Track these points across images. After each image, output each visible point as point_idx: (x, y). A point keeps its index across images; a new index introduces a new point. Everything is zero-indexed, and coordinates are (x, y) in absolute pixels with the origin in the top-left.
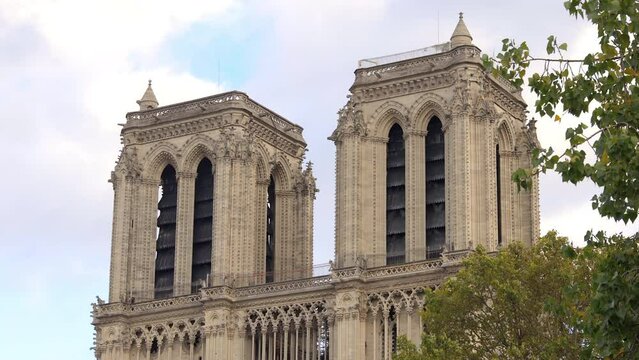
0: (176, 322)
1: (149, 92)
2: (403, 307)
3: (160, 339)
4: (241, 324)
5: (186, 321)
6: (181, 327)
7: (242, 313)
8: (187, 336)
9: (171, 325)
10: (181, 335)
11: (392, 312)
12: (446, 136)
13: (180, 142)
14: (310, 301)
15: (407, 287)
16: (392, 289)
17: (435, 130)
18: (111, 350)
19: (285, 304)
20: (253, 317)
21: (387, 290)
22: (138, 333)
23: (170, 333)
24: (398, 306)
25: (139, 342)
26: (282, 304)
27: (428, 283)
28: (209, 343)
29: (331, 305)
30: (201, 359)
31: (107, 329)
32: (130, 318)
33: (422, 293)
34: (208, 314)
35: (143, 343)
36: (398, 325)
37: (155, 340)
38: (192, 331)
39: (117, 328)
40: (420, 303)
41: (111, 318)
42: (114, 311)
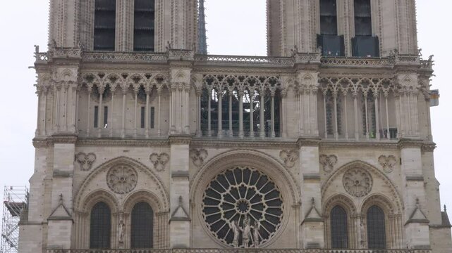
0: (131, 74)
2: (350, 91)
3: (113, 86)
4: (199, 84)
5: (142, 74)
6: (137, 79)
7: (199, 76)
8: (142, 88)
9: (125, 76)
10: (137, 86)
11: (340, 92)
14: (264, 75)
15: (355, 76)
16: (341, 75)
18: (67, 89)
19: (241, 74)
20: (210, 81)
21: (337, 76)
22: (90, 78)
23: (125, 84)
24: (345, 90)
25: (90, 86)
26: (238, 75)
27: (373, 77)
28: (175, 96)
29: (284, 81)
30: (153, 109)
31: (61, 70)
32: (82, 64)
33: (366, 83)
34: (174, 72)
35: (95, 87)
36: (345, 105)
37: (108, 87)
38: (148, 84)
39: (74, 71)
40: (365, 91)
41: (68, 61)
42: (71, 55)
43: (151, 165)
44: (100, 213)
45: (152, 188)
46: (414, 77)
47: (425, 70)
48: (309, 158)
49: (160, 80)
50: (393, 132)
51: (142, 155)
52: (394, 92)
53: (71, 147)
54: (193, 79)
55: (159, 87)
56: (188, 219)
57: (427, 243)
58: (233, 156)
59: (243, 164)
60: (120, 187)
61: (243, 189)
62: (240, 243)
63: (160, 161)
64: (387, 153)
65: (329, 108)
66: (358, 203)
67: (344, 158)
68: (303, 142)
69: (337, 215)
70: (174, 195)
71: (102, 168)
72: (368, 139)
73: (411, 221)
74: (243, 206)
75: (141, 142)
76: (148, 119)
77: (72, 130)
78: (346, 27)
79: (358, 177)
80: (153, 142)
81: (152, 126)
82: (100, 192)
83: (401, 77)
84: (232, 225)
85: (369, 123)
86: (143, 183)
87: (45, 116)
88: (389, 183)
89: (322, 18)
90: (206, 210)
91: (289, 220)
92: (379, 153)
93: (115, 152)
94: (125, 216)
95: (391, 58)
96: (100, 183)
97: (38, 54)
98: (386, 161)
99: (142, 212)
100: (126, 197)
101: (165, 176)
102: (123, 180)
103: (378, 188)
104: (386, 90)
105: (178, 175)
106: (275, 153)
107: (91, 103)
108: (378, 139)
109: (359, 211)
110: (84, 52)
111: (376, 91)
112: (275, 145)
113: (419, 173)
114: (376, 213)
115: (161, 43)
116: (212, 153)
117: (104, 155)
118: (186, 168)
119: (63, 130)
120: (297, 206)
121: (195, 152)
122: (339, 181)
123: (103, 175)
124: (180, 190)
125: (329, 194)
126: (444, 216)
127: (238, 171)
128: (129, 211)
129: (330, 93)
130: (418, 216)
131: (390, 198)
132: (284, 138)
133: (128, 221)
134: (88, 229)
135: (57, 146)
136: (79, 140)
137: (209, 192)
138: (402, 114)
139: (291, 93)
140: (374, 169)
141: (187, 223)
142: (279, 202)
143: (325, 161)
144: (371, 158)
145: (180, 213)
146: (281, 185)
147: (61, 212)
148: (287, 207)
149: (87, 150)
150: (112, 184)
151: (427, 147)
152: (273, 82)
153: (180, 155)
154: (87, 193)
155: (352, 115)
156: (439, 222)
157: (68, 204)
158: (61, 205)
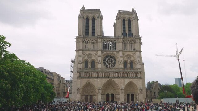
1: (84, 6)
2: (128, 42)
3: (88, 42)
4: (102, 41)
6: (92, 40)
7: (103, 40)
8: (93, 42)
10: (92, 42)
11: (126, 42)
12: (131, 22)
13: (91, 14)
14: (113, 40)
16: (126, 40)
17: (130, 21)
18: (81, 42)
19: (110, 40)
22: (85, 40)
23: (90, 41)
24: (127, 42)
25: (85, 41)
27: (132, 40)
28: (98, 43)
29: (117, 41)
30: (95, 46)
31: (80, 39)
32: (83, 38)
33: (130, 41)
34: (98, 39)
35: (85, 42)
36: (127, 45)
37: (87, 42)
38: (94, 41)
39: (82, 39)
40: (130, 42)
41: (81, 38)
42: (81, 36)
43: (94, 55)
44: (86, 62)
45: (95, 58)
46: (138, 40)
47: (140, 39)
48: (121, 54)
49: (96, 40)
50: (135, 49)
51: (93, 53)
52: (135, 42)
53: (81, 52)
54: (102, 40)
55: (96, 42)
56: (101, 64)
57: (140, 68)
58: (108, 53)
59: (110, 55)
60: (90, 58)
61: (110, 59)
62: (109, 67)
63: (96, 54)
64: (134, 53)
65: (124, 45)
66: (129, 61)
67: (126, 54)
68: (120, 51)
69: (125, 63)
70: (98, 60)
71: (87, 55)
72: (131, 50)
73: (137, 64)
74: (110, 61)
75: (93, 51)
76: (94, 47)
77: (82, 49)
78: (127, 32)
79: (129, 57)
80: (95, 51)
81: (95, 48)
82: (86, 59)
83: (136, 40)
84: (108, 65)
85: (131, 48)
86: (93, 58)
87: (77, 47)
88: (134, 58)
89: (123, 30)
90: (104, 62)
91: (117, 64)
92: (132, 53)
93: (89, 52)
94: (90, 63)
95: (135, 37)
96: (86, 57)
97: (76, 36)
98: (134, 54)
99: (93, 62)
100: (90, 60)
101: (97, 56)
102: (90, 57)
103: (132, 58)
104: (134, 42)
105: (99, 56)
106: (115, 53)
107: (85, 44)
108: (132, 50)
109: (129, 62)
110: (84, 36)
111: (132, 42)
112: (115, 51)
113: (139, 56)
114: (132, 63)
115: (96, 34)
116: (105, 53)
117: (87, 53)
118: (100, 55)
119: (80, 49)
120: (119, 62)
121: (102, 52)
122: (126, 58)
123: (87, 56)
124: (99, 59)
125: (124, 60)
126: (143, 63)
127: (109, 56)
128: (91, 62)
129: (124, 43)
130: (139, 63)
131: (134, 60)
132: (117, 50)
133: (91, 64)
134: (84, 64)
135: (79, 51)
136: (83, 50)
137: (104, 59)
138: (136, 46)
139: (118, 43)
140: (132, 56)
141: (100, 64)
142: (116, 61)
143: (123, 54)
144: (131, 54)
145: (99, 63)
146: (116, 58)
147: (80, 62)
148: (117, 62)
149: (84, 52)
150: (88, 58)
151: (140, 52)
152: (115, 41)
153: (99, 53)
154: (84, 59)
155: (128, 46)
156: (142, 64)
157: (81, 61)
158: (80, 61)
